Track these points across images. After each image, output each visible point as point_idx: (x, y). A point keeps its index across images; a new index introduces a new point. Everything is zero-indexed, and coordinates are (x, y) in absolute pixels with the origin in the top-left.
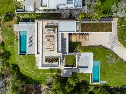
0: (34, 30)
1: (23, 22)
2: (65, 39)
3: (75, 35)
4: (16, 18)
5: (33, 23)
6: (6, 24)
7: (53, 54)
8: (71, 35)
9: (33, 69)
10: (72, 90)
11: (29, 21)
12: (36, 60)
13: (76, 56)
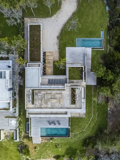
0: (39, 119)
1: (30, 133)
2: (49, 80)
3: (45, 69)
4: (25, 141)
5: (30, 119)
6: (33, 153)
7: (67, 95)
8: (45, 74)
9: (88, 119)
10: (112, 72)
11: (28, 124)
12: (76, 115)
13: (69, 67)
